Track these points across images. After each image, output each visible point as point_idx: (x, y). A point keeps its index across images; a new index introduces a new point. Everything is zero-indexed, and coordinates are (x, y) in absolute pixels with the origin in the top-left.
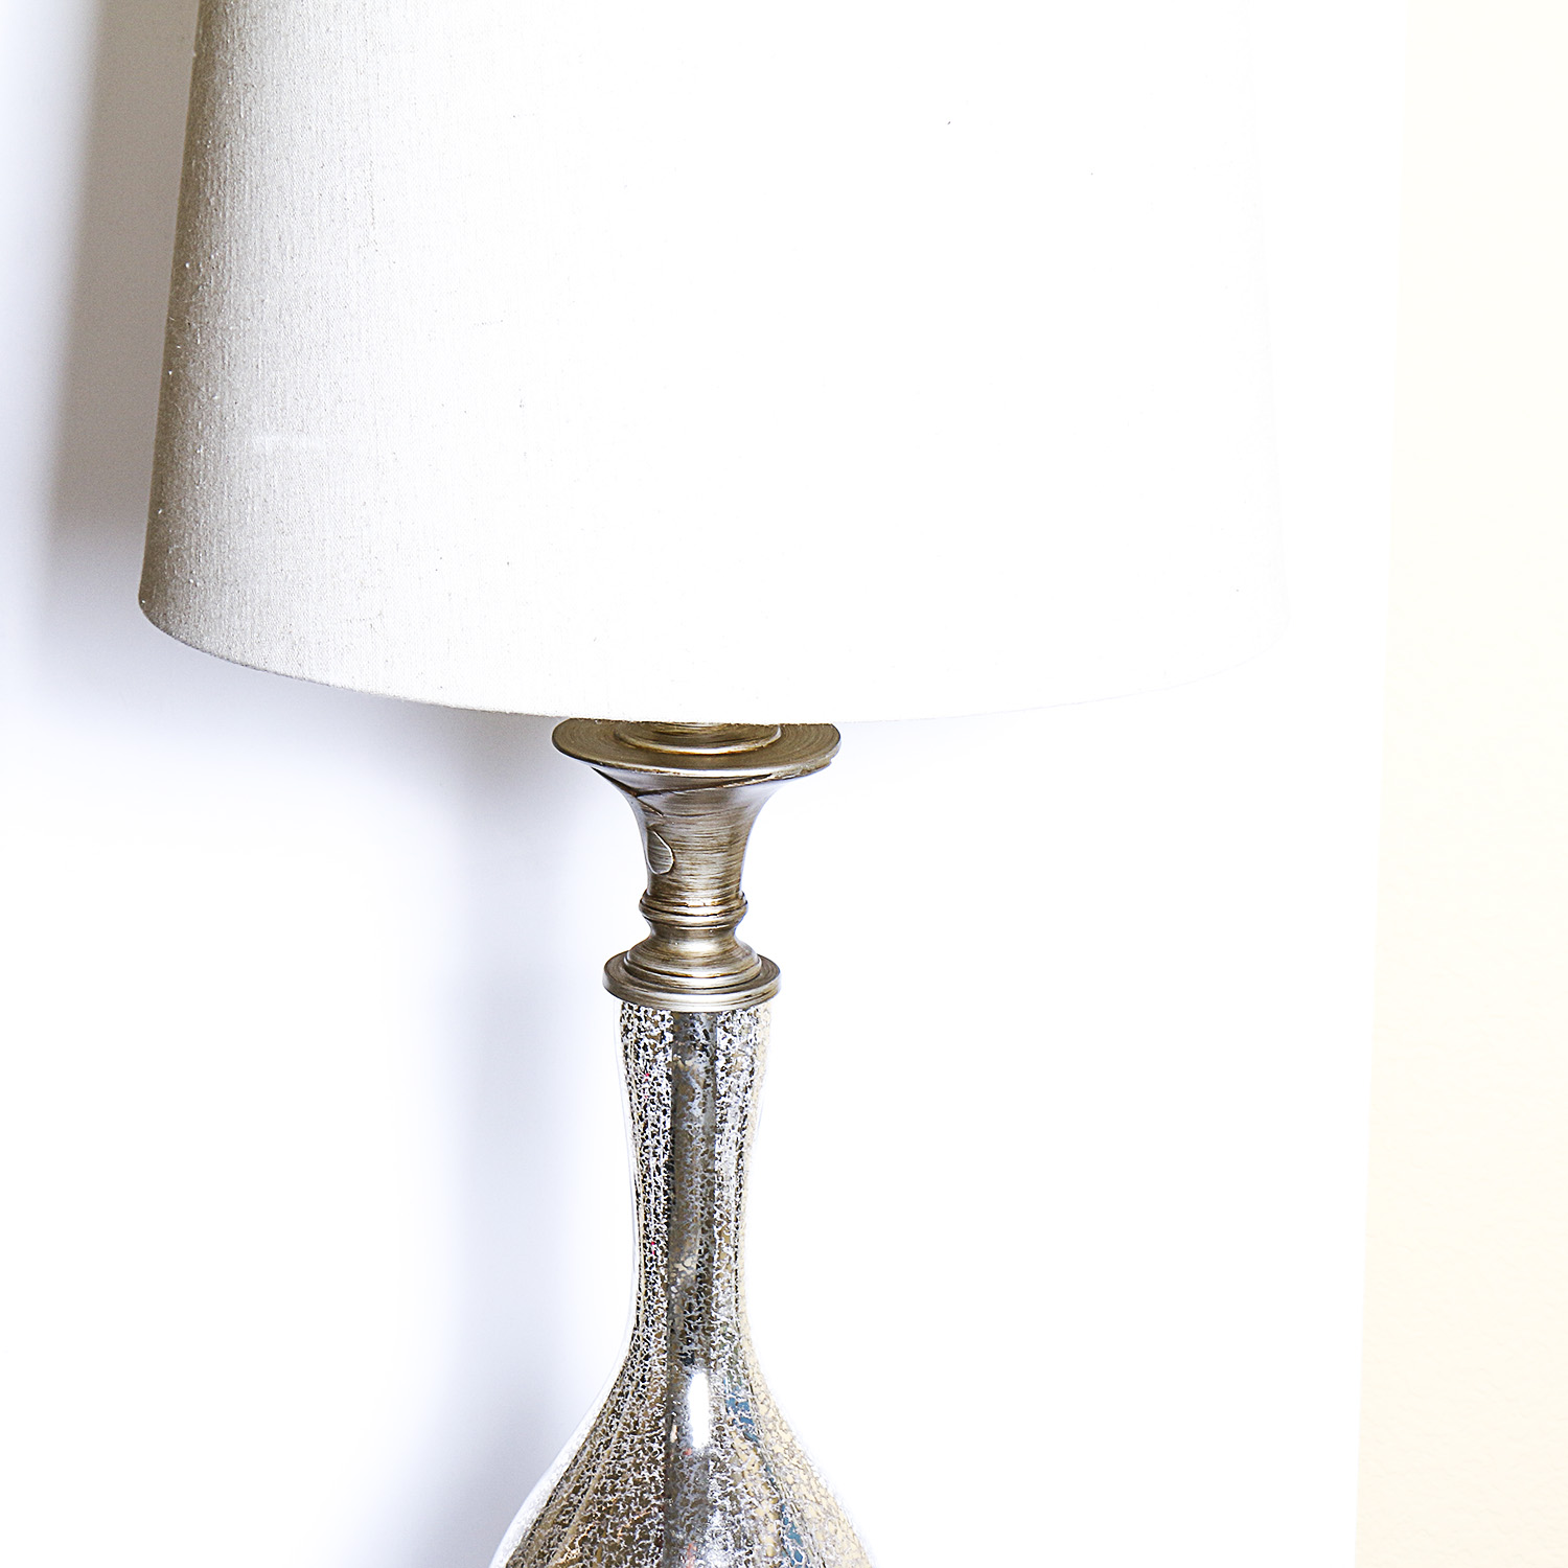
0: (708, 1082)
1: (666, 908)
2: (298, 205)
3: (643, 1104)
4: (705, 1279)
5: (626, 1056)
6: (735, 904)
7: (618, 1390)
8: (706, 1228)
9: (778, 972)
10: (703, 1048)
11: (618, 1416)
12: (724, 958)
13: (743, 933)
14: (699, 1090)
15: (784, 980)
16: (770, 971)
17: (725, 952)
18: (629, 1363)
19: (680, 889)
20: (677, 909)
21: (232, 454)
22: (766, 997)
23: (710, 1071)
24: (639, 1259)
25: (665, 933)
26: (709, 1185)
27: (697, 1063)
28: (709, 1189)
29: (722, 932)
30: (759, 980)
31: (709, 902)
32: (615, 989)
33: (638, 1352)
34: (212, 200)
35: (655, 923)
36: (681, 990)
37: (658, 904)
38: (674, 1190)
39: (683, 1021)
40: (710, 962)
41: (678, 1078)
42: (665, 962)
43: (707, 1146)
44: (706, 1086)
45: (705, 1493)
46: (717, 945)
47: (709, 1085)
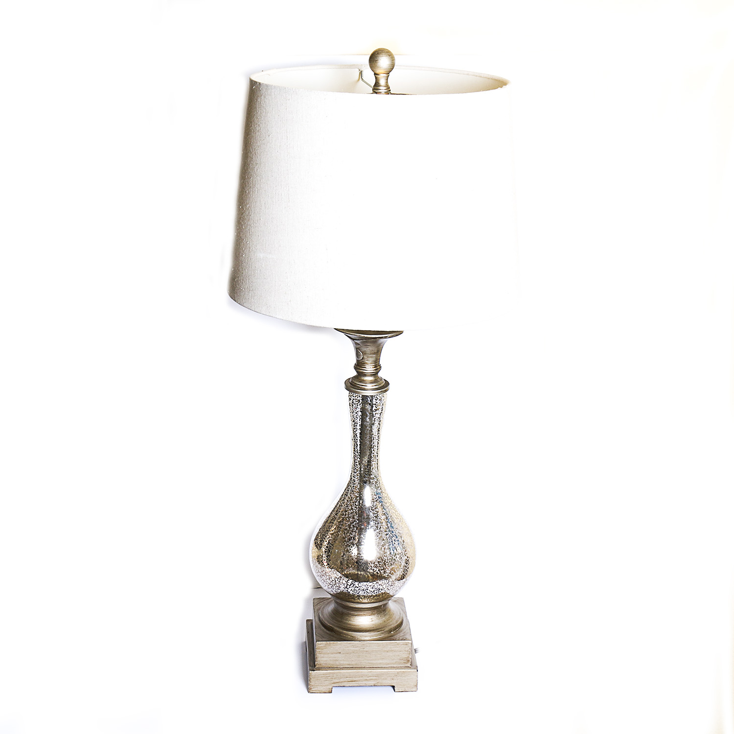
1: (361, 368)
2: (270, 195)
3: (354, 418)
4: (369, 462)
5: (350, 406)
6: (378, 367)
7: (347, 489)
8: (370, 449)
9: (389, 384)
10: (370, 404)
11: (347, 496)
12: (376, 381)
13: (380, 374)
14: (368, 414)
15: (390, 386)
16: (387, 384)
17: (376, 379)
18: (349, 483)
19: (364, 363)
20: (363, 369)
21: (252, 258)
22: (386, 391)
23: (371, 410)
24: (353, 456)
25: (360, 375)
27: (368, 407)
28: (371, 439)
29: (375, 374)
30: (384, 386)
31: (372, 367)
32: (347, 389)
33: (352, 481)
34: (247, 192)
35: (357, 372)
36: (364, 390)
37: (359, 367)
38: (362, 440)
39: (364, 398)
40: (372, 382)
41: (363, 411)
42: (360, 382)
43: (370, 428)
44: (370, 414)
45: (369, 516)
46: (374, 378)
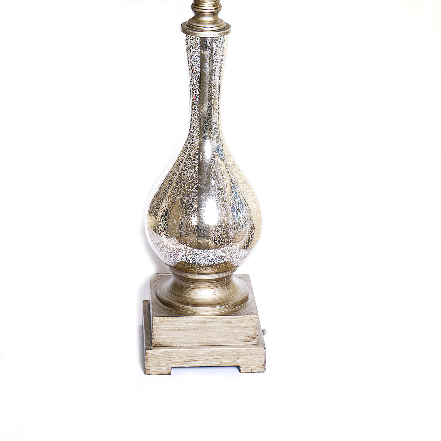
0: (210, 58)
1: (198, 8)
3: (192, 64)
4: (209, 115)
5: (187, 51)
6: (218, 6)
7: (185, 147)
8: (210, 100)
9: (230, 27)
10: (209, 48)
11: (185, 154)
12: (215, 22)
13: (220, 15)
14: (208, 60)
15: (232, 29)
16: (228, 26)
17: (215, 20)
18: (188, 139)
19: (202, 2)
20: (201, 8)
22: (227, 33)
23: (211, 55)
24: (191, 109)
25: (198, 14)
26: (211, 88)
27: (207, 53)
28: (211, 89)
29: (215, 14)
30: (225, 29)
31: (211, 6)
32: (184, 31)
33: (191, 136)
35: (195, 12)
36: (203, 31)
37: (196, 7)
38: (201, 89)
39: (203, 40)
40: (211, 23)
41: (202, 57)
42: (198, 23)
43: (210, 76)
44: (210, 59)
45: (210, 175)
46: (213, 18)
47: (211, 59)
